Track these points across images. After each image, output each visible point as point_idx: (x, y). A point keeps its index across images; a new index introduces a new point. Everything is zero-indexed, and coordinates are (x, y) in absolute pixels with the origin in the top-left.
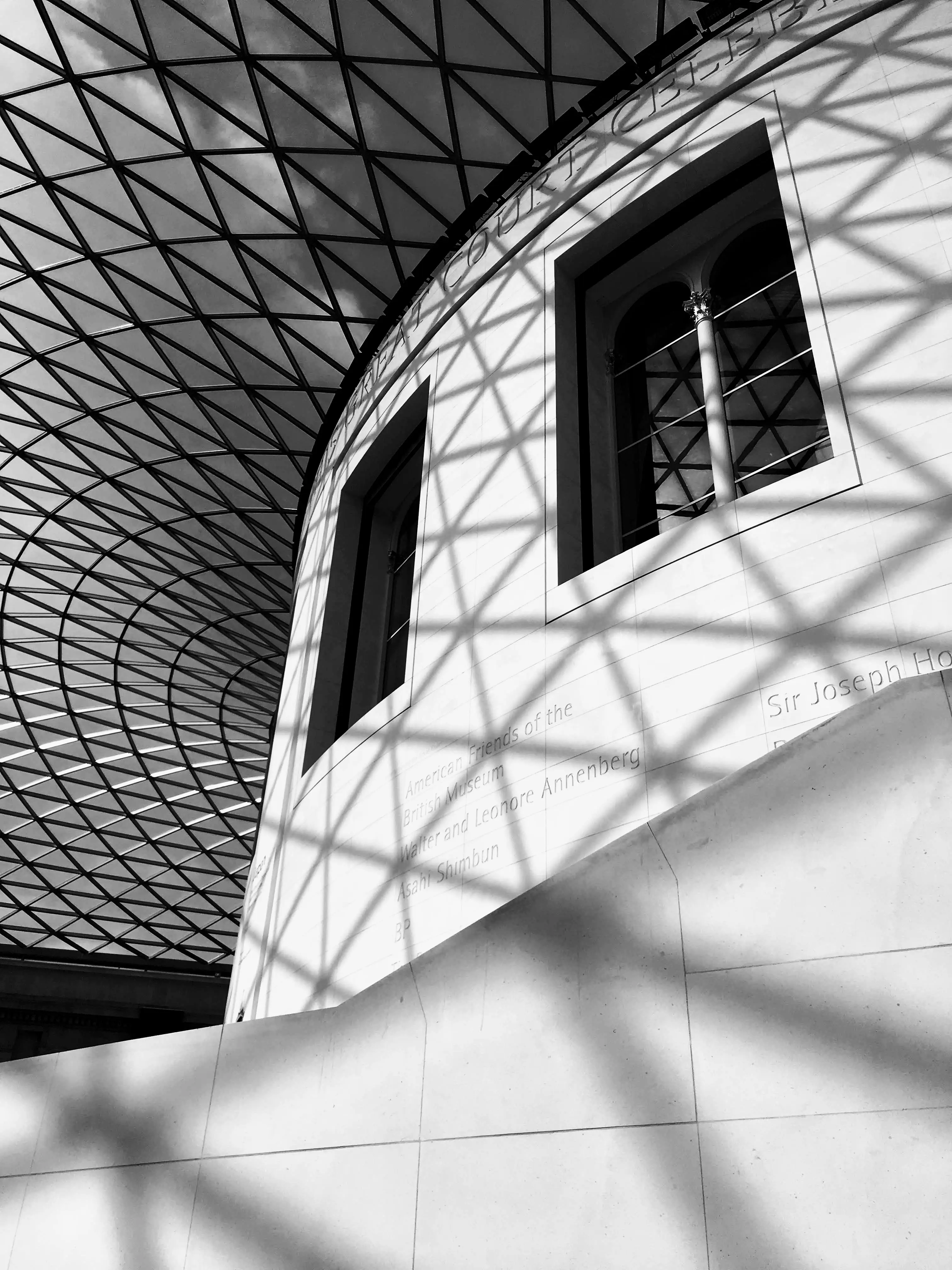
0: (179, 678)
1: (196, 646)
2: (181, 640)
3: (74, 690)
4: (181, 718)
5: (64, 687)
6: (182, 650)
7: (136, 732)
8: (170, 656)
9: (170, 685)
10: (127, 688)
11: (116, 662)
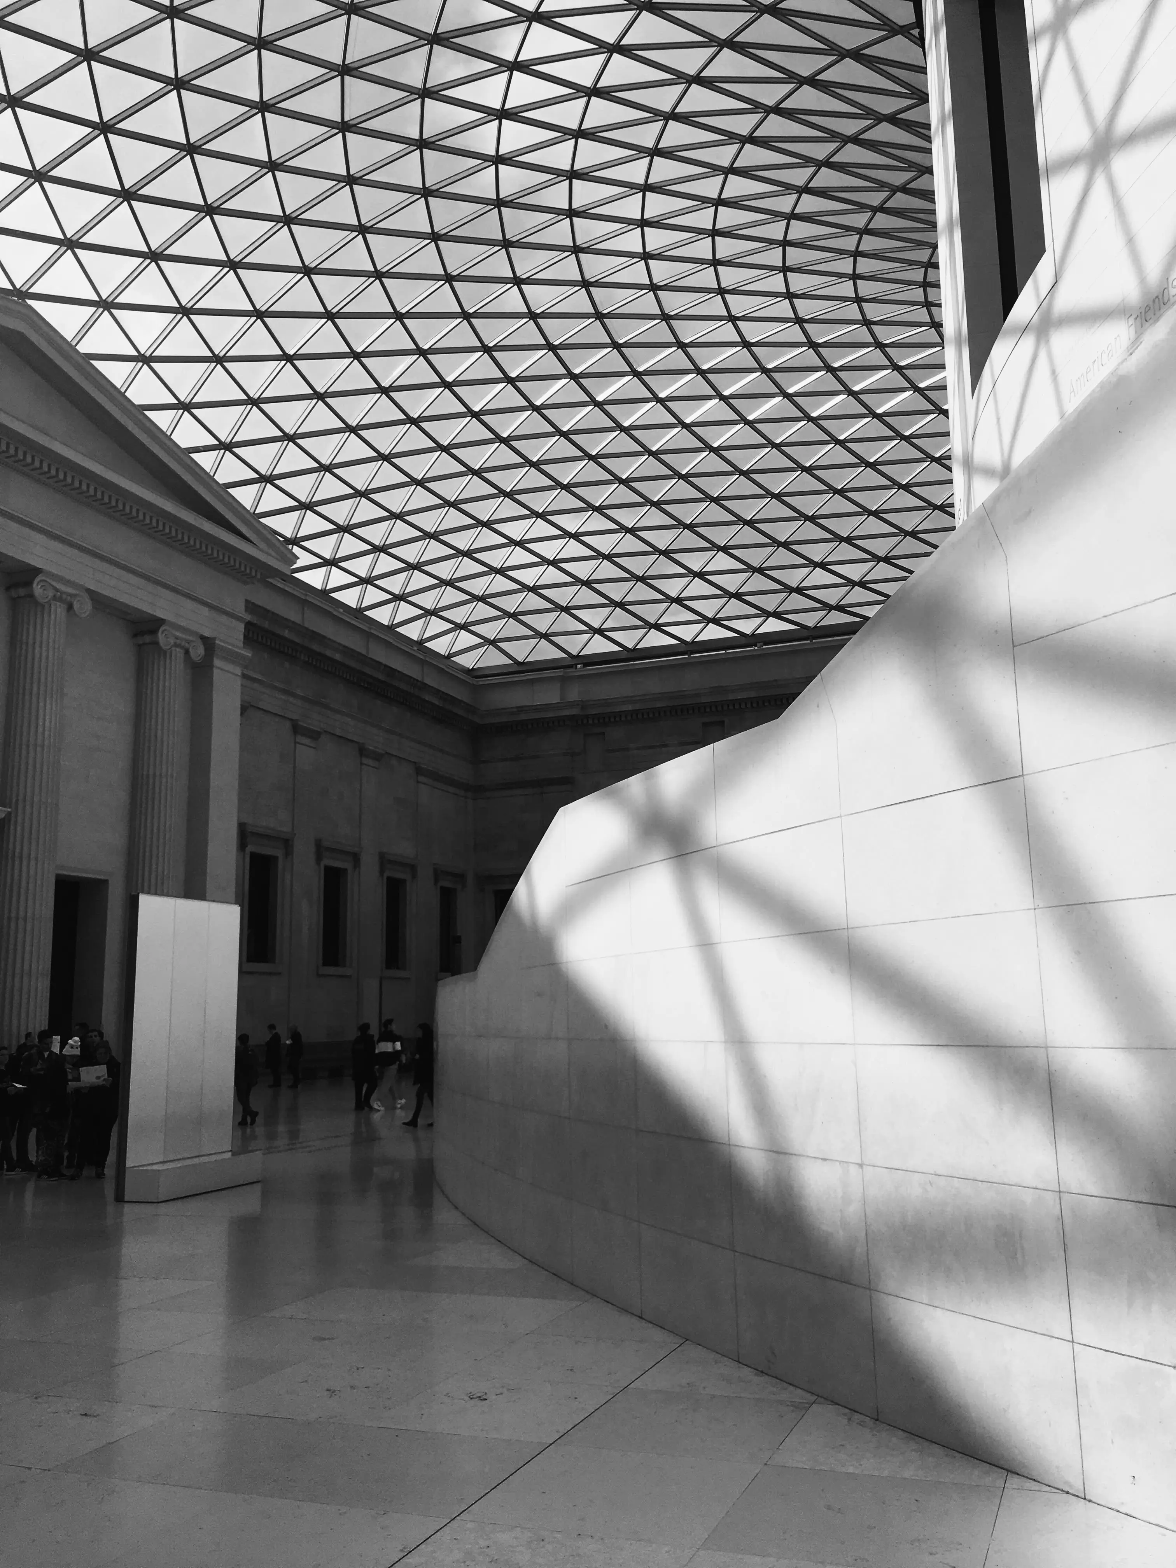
0: (866, 288)
1: (869, 243)
2: (849, 243)
3: (759, 344)
4: (887, 335)
5: (747, 345)
6: (857, 254)
7: (843, 368)
8: (845, 265)
9: (858, 300)
10: (812, 321)
11: (790, 296)
